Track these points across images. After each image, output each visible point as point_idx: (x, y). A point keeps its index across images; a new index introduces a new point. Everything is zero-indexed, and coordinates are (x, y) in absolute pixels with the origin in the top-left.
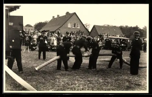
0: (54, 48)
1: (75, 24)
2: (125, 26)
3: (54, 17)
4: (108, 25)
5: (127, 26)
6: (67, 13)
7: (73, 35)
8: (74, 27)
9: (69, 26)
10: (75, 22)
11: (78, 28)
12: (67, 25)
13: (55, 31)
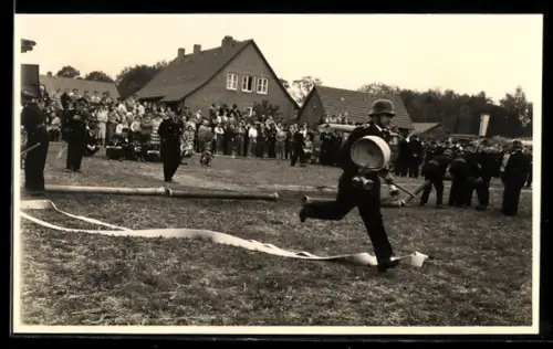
1: (250, 80)
3: (181, 51)
4: (385, 88)
5: (452, 92)
6: (228, 40)
7: (228, 116)
8: (246, 90)
9: (231, 85)
10: (251, 74)
11: (261, 92)
12: (224, 82)
13: (183, 100)
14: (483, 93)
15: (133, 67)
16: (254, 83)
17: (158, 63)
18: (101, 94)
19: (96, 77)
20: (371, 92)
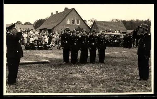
0: (41, 46)
1: (74, 20)
2: (135, 20)
3: (52, 13)
4: (117, 20)
5: (138, 20)
6: (66, 9)
8: (73, 24)
9: (68, 22)
10: (74, 19)
11: (78, 24)
12: (66, 22)
13: (53, 28)
14: (149, 19)
15: (38, 20)
16: (75, 21)
17: (46, 18)
18: (25, 29)
19: (27, 23)
20: (113, 21)
